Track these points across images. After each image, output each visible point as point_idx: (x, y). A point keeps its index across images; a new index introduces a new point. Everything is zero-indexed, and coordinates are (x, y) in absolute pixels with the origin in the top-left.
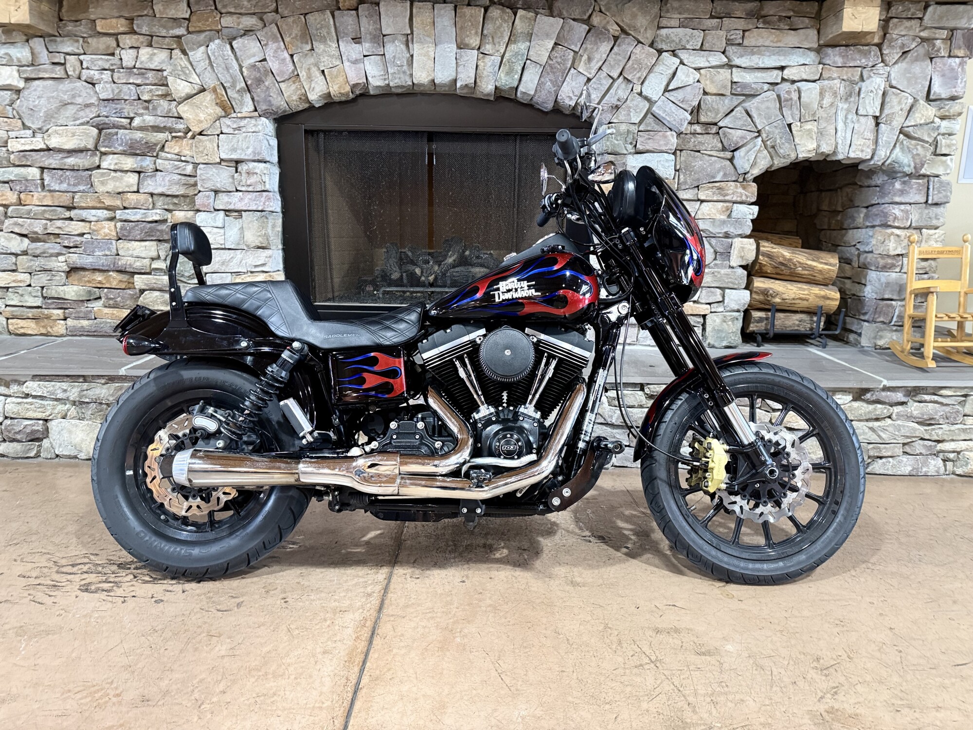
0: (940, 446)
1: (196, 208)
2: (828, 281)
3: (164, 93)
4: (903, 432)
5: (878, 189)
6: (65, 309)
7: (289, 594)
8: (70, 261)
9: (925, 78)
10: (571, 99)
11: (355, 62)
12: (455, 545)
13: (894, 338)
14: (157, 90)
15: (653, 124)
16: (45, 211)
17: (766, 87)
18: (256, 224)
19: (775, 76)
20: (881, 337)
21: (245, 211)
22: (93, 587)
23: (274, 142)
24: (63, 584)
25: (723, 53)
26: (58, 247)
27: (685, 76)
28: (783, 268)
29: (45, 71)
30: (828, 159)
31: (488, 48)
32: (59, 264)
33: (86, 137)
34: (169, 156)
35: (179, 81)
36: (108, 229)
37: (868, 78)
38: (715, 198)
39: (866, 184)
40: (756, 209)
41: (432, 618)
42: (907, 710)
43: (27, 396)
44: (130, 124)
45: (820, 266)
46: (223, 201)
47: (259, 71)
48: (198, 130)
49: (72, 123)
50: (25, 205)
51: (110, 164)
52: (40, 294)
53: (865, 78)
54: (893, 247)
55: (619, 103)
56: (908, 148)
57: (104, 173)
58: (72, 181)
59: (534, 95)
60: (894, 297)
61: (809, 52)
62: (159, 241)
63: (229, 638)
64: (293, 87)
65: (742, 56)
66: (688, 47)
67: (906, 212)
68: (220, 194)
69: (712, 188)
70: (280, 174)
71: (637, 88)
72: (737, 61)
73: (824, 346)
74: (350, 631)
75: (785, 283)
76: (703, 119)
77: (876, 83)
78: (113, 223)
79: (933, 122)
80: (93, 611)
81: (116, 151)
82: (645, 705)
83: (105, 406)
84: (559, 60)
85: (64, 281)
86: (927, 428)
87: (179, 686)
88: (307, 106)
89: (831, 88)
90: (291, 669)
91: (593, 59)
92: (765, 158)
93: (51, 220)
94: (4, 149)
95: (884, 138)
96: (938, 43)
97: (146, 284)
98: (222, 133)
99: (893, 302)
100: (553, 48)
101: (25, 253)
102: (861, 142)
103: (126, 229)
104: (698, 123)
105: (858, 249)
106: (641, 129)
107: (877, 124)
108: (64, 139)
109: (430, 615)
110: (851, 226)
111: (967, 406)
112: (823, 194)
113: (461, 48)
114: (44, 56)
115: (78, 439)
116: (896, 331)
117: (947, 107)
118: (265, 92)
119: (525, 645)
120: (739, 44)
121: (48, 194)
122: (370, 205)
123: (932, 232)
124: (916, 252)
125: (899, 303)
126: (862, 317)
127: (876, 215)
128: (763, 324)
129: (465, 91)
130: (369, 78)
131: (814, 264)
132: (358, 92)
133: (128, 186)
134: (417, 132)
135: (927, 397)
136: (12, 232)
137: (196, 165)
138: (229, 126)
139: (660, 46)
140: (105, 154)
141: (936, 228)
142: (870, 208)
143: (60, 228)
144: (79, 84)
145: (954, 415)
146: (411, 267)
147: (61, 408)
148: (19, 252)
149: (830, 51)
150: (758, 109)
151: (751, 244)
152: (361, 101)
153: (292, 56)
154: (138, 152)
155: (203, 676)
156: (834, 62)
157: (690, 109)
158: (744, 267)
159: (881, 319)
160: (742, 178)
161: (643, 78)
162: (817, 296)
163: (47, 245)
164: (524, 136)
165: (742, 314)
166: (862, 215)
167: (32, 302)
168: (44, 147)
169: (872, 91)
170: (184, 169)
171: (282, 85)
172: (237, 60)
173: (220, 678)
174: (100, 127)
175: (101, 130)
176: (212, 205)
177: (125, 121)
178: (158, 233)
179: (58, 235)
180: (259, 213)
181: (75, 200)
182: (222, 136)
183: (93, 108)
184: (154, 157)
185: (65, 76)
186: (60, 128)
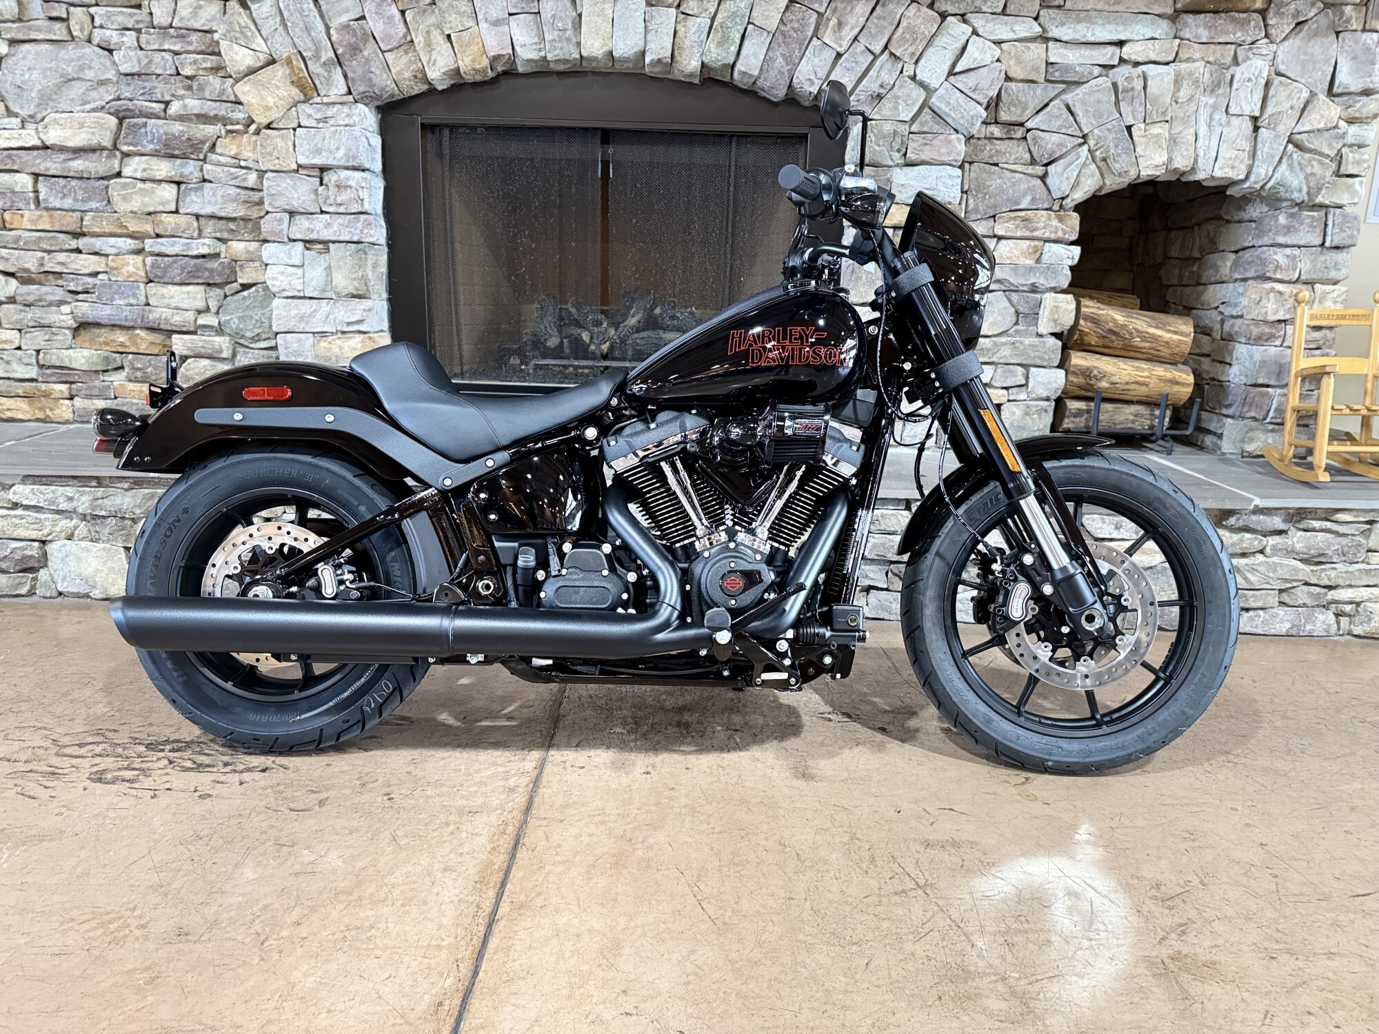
0: (1332, 595)
1: (262, 237)
2: (1178, 359)
3: (214, 65)
4: (1280, 572)
5: (1253, 225)
6: (72, 383)
7: (395, 788)
8: (78, 312)
9: (1328, 61)
10: (812, 83)
11: (497, 23)
12: (636, 723)
13: (1270, 441)
14: (205, 60)
15: (931, 123)
16: (40, 238)
17: (1097, 70)
18: (349, 261)
19: (1108, 55)
20: (1251, 440)
21: (334, 242)
22: (109, 776)
23: (377, 142)
24: (65, 771)
25: (1036, 19)
26: (60, 291)
27: (978, 52)
28: (1114, 338)
29: (39, 29)
30: (1184, 179)
31: (691, 6)
32: (62, 317)
33: (101, 129)
34: (222, 159)
35: (236, 47)
36: (133, 266)
37: (1245, 61)
38: (1019, 234)
39: (1236, 218)
40: (1077, 250)
41: (603, 822)
42: (1287, 956)
43: (15, 506)
44: (165, 110)
45: (1167, 336)
46: (301, 228)
47: (355, 34)
48: (265, 121)
49: (79, 108)
50: (10, 230)
51: (136, 170)
52: (34, 361)
53: (1240, 59)
54: (1272, 309)
55: (882, 91)
56: (1300, 164)
57: (128, 184)
58: (80, 195)
59: (759, 77)
60: (1272, 382)
61: (1160, 21)
62: (209, 285)
63: (308, 848)
64: (405, 59)
65: (1063, 24)
66: (984, 9)
67: (1293, 258)
68: (297, 217)
69: (1015, 218)
70: (385, 188)
71: (909, 70)
72: (1055, 32)
73: (1170, 452)
74: (483, 840)
75: (1115, 360)
76: (1004, 116)
77: (1255, 67)
78: (140, 258)
79: (1336, 127)
80: (108, 809)
81: (143, 151)
82: (909, 947)
83: (129, 523)
84: (796, 25)
85: (69, 342)
86: (1314, 568)
87: (232, 914)
88: (425, 87)
89: (1191, 74)
90: (396, 892)
91: (846, 24)
92: (1092, 175)
93: (49, 252)
95: (1266, 150)
96: (1348, 10)
97: (189, 349)
98: (300, 126)
99: (1270, 390)
100: (787, 7)
101: (12, 300)
102: (1231, 154)
103: (159, 267)
104: (996, 122)
105: (1221, 313)
106: (913, 129)
107: (1256, 129)
108: (68, 133)
109: (598, 819)
110: (1213, 280)
111: (1373, 537)
112: (1173, 233)
113: (652, 5)
114: (36, 8)
115: (90, 570)
116: (1272, 431)
117: (1358, 105)
118: (364, 66)
119: (736, 860)
120: (1059, 7)
121: (45, 213)
122: (515, 235)
123: (1329, 288)
124: (1305, 316)
125: (1279, 391)
126: (1224, 411)
127: (1249, 263)
128: (1083, 419)
129: (657, 69)
130: (517, 48)
131: (1159, 332)
132: (500, 69)
133: (163, 204)
134: (586, 129)
135: (1316, 524)
137: (261, 173)
138: (310, 116)
139: (943, 7)
140: (126, 155)
141: (1336, 283)
142: (1241, 253)
143: (62, 264)
144: (90, 50)
145: (1353, 550)
146: (576, 331)
147: (65, 524)
148: (3, 299)
149: (1190, 19)
150: (1083, 102)
151: (1068, 303)
152: (504, 82)
153: (403, 12)
154: (176, 152)
155: (269, 901)
156: (1197, 36)
157: (985, 101)
158: (1057, 335)
159: (1252, 414)
160: (1057, 206)
161: (918, 54)
162: (1160, 379)
163: (44, 289)
164: (742, 137)
165: (1053, 404)
166: (1229, 264)
167: (21, 372)
168: (38, 143)
169: (1250, 80)
170: (245, 180)
171: (389, 56)
172: (322, 16)
173: (292, 904)
174: (121, 115)
175: (121, 121)
176: (285, 232)
177: (158, 107)
178: (207, 273)
179: (59, 275)
180: (353, 246)
181: (84, 223)
182: (300, 130)
183: (110, 86)
184: (200, 160)
185: (68, 38)
186: (62, 115)
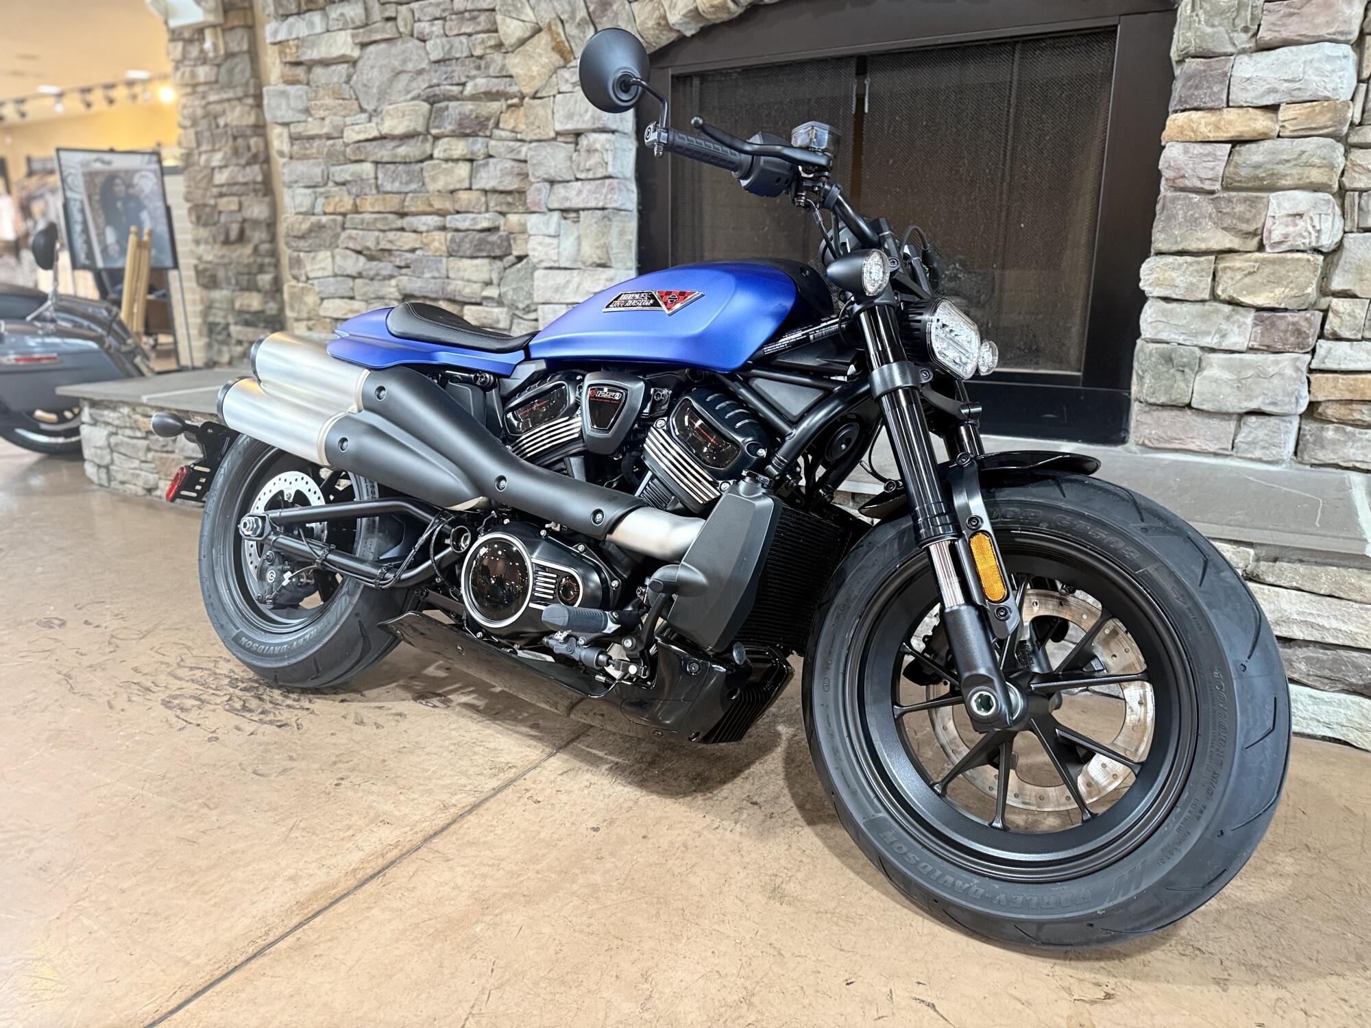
1: (527, 209)
3: (496, 42)
7: (354, 775)
8: (401, 285)
14: (489, 38)
16: (376, 219)
18: (594, 228)
21: (583, 209)
22: (176, 702)
24: (157, 689)
26: (390, 266)
29: (377, 31)
32: (392, 289)
33: (418, 115)
34: (504, 134)
35: (508, 20)
36: (439, 241)
41: (484, 876)
44: (462, 92)
46: (559, 197)
48: (527, 90)
49: (402, 99)
50: (361, 213)
51: (441, 151)
57: (436, 165)
58: (404, 180)
62: (492, 257)
63: (220, 815)
64: (649, 7)
68: (556, 186)
70: (638, 149)
78: (442, 234)
80: (140, 732)
81: (446, 132)
88: (673, 36)
90: (227, 888)
93: (384, 231)
94: (341, 141)
98: (559, 93)
101: (360, 275)
103: (455, 242)
108: (396, 122)
109: (486, 870)
114: (376, 11)
118: (612, 21)
121: (381, 196)
133: (461, 182)
134: (839, 61)
136: (347, 248)
137: (528, 144)
138: (567, 81)
140: (437, 138)
143: (391, 242)
144: (413, 44)
148: (355, 274)
152: (755, 17)
154: (468, 131)
163: (382, 265)
164: (1029, 42)
168: (375, 133)
170: (519, 152)
171: (635, 7)
174: (431, 100)
175: (432, 104)
176: (543, 203)
177: (456, 89)
178: (489, 247)
179: (389, 251)
180: (599, 212)
181: (406, 203)
182: (559, 96)
183: (426, 76)
184: (486, 137)
185: (397, 35)
186: (392, 107)
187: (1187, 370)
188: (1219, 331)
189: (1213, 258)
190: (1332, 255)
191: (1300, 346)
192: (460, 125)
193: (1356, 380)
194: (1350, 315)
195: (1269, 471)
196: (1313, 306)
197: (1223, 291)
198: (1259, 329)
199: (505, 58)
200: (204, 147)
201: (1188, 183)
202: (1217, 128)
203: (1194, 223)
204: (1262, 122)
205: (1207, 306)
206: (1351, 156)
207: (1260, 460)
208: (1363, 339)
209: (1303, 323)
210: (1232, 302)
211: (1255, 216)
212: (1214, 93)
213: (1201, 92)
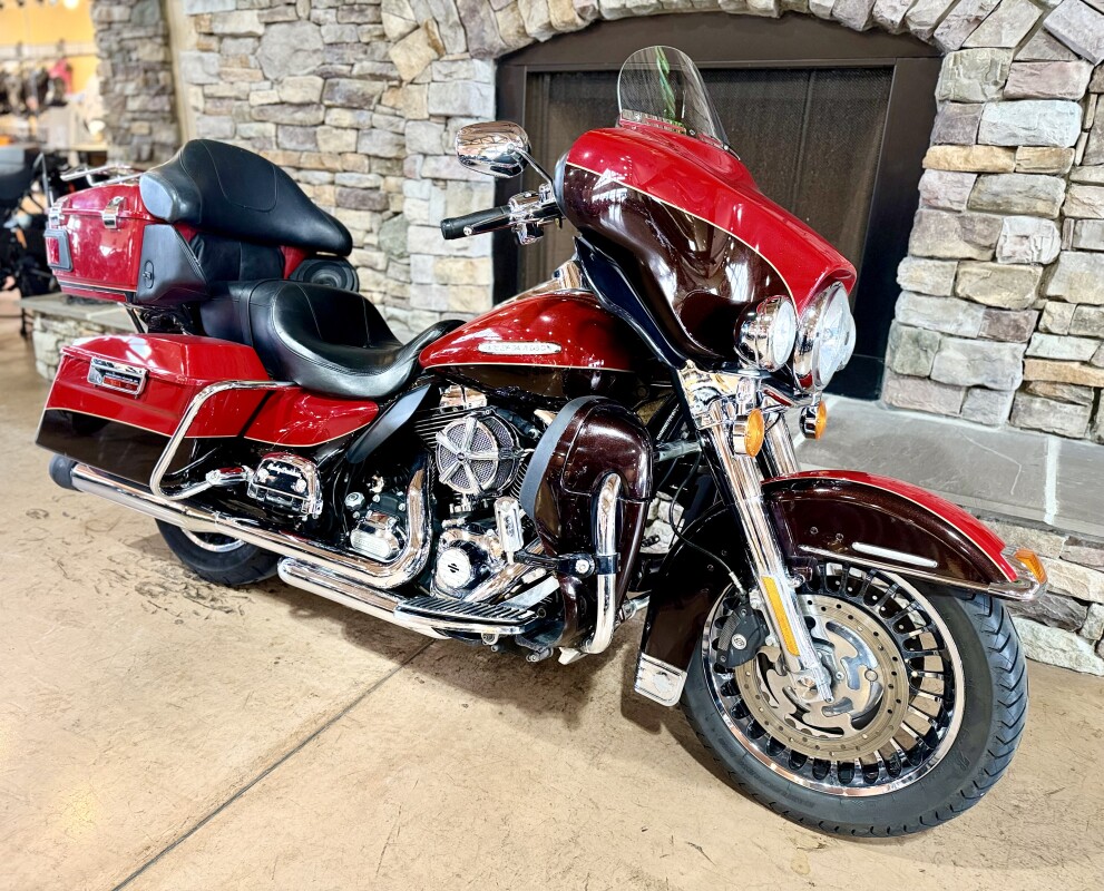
1: (404, 174)
3: (380, 32)
7: (287, 655)
10: (895, 9)
14: (375, 29)
15: (1043, 48)
18: (460, 197)
21: (451, 180)
22: (147, 588)
23: (490, 92)
24: (130, 577)
29: (279, 13)
33: (308, 88)
34: (385, 109)
35: (392, 17)
36: (329, 193)
44: (351, 71)
46: (431, 167)
48: (409, 78)
49: (300, 73)
51: (332, 119)
55: (981, 13)
57: (328, 130)
58: (301, 139)
59: (834, 8)
62: (373, 211)
64: (510, 18)
68: (428, 158)
78: (332, 188)
81: (337, 104)
88: (529, 41)
94: (247, 103)
97: (358, 261)
98: (433, 81)
103: (342, 195)
106: (1017, 58)
108: (294, 92)
118: (480, 25)
121: (281, 153)
129: (731, 7)
132: (590, 19)
133: (348, 146)
137: (406, 121)
138: (440, 72)
140: (329, 107)
144: (310, 27)
152: (598, 30)
154: (355, 105)
168: (276, 100)
170: (398, 126)
171: (500, 15)
174: (324, 76)
175: (325, 79)
176: (417, 171)
177: (346, 69)
178: (370, 203)
180: (463, 184)
181: (302, 160)
182: (432, 84)
183: (319, 55)
184: (369, 110)
185: (295, 18)
186: (292, 78)
187: (929, 350)
188: (957, 321)
189: (956, 263)
190: (1050, 267)
191: (1019, 338)
192: (349, 100)
193: (1060, 366)
194: (1059, 315)
195: (986, 433)
196: (1033, 306)
197: (962, 290)
198: (987, 322)
199: (387, 46)
200: (120, 77)
201: (940, 204)
202: (967, 160)
203: (942, 234)
204: (1003, 160)
205: (948, 301)
206: (1071, 191)
207: (981, 423)
208: (1069, 334)
209: (1022, 321)
210: (968, 299)
211: (991, 234)
212: (966, 132)
213: (956, 131)
